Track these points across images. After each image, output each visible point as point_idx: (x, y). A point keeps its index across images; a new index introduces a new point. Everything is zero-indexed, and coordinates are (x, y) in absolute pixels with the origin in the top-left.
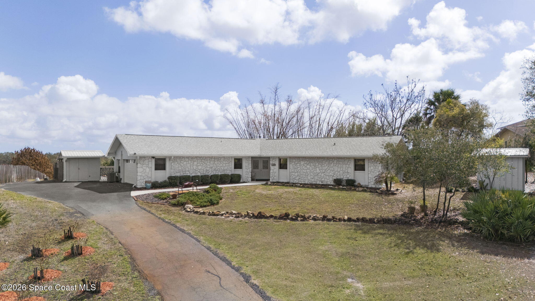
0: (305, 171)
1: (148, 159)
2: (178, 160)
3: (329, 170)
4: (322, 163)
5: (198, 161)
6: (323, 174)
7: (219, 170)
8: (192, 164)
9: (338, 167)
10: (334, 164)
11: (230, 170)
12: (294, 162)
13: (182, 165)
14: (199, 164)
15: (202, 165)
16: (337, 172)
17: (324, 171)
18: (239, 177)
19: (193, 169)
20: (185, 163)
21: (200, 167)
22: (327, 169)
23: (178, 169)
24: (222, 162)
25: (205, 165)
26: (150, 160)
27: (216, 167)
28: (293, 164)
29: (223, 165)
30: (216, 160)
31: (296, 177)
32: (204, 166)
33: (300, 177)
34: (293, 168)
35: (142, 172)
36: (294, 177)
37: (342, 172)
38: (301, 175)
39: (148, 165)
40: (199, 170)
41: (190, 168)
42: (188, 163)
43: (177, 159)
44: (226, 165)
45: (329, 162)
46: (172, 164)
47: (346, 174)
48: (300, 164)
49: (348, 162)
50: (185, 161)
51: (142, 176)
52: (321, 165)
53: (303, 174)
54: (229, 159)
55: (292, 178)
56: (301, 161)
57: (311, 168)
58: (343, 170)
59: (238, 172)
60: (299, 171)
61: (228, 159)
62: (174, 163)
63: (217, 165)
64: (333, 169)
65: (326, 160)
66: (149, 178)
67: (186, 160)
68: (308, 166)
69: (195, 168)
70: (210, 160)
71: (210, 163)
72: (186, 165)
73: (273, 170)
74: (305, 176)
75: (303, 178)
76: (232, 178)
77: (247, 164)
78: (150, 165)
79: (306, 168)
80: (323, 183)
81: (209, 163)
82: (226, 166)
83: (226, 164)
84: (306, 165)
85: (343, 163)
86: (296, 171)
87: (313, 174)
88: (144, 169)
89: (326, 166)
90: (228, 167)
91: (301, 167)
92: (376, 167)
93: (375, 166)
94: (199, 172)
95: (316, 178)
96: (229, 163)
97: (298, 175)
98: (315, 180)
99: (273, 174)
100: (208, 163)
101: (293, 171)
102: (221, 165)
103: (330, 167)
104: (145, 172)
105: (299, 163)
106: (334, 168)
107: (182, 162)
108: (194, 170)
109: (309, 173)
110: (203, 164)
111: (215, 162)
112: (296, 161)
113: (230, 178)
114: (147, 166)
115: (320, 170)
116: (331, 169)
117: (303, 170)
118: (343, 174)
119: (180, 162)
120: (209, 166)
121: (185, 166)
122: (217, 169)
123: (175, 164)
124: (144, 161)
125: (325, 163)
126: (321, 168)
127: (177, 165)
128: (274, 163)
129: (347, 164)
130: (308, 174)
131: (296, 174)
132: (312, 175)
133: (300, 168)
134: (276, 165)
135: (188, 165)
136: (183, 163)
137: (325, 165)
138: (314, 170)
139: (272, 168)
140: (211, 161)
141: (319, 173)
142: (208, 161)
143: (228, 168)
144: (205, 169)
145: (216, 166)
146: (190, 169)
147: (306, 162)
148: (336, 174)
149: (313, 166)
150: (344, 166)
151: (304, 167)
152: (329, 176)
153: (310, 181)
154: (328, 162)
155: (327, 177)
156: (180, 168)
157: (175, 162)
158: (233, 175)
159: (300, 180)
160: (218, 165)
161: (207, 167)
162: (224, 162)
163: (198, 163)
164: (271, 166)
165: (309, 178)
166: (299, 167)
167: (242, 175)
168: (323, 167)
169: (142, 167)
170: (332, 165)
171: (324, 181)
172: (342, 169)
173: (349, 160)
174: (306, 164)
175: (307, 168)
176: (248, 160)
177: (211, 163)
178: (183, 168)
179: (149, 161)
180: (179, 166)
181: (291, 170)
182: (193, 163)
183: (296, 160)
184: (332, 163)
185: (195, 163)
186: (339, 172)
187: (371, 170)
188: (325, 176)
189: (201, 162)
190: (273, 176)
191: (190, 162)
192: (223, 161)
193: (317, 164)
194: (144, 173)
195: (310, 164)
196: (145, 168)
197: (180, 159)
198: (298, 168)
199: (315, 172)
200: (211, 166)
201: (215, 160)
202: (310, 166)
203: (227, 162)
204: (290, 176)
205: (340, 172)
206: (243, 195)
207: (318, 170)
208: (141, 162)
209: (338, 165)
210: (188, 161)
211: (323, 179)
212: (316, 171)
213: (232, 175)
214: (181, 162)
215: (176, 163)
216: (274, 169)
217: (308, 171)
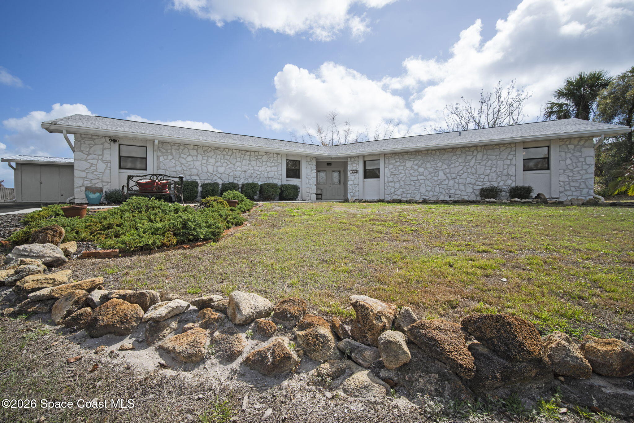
0: (416, 178)
1: (102, 144)
2: (174, 152)
3: (464, 172)
4: (450, 161)
5: (218, 156)
6: (451, 182)
7: (258, 177)
8: (205, 161)
9: (486, 166)
10: (476, 160)
11: (279, 179)
12: (393, 164)
13: (183, 161)
14: (218, 164)
15: (225, 165)
16: (483, 177)
17: (454, 176)
18: (296, 189)
19: (208, 172)
20: (189, 158)
21: (221, 170)
22: (462, 172)
23: (174, 169)
24: (264, 163)
25: (232, 166)
26: (107, 145)
27: (253, 171)
28: (391, 167)
29: (266, 168)
30: (253, 159)
31: (396, 190)
32: (230, 168)
33: (404, 190)
34: (391, 175)
35: (87, 169)
36: (393, 190)
37: (494, 174)
38: (406, 186)
39: (102, 155)
40: (219, 175)
41: (200, 169)
42: (197, 160)
43: (171, 149)
44: (273, 169)
45: (466, 158)
46: (161, 159)
47: (504, 178)
48: (405, 166)
49: (509, 154)
50: (190, 155)
51: (86, 177)
52: (449, 166)
53: (411, 184)
54: (278, 160)
55: (389, 193)
56: (407, 162)
57: (427, 172)
58: (497, 171)
59: (293, 182)
60: (403, 179)
61: (275, 159)
62: (165, 157)
63: (255, 168)
64: (474, 171)
65: (458, 156)
66: (106, 184)
67: (192, 154)
68: (421, 170)
69: (211, 171)
70: (241, 157)
71: (242, 163)
72: (192, 163)
73: (353, 181)
74: (414, 188)
75: (411, 191)
76: (282, 192)
77: (309, 171)
78: (107, 157)
79: (418, 174)
80: (452, 199)
81: (240, 164)
82: (271, 171)
83: (271, 167)
84: (416, 167)
85: (498, 157)
86: (396, 180)
87: (431, 183)
88: (92, 165)
89: (459, 165)
90: (276, 173)
91: (406, 171)
92: (578, 159)
93: (576, 156)
94: (220, 178)
95: (437, 189)
96: (277, 166)
97: (400, 187)
98: (436, 194)
99: (354, 188)
100: (238, 164)
101: (391, 179)
102: (263, 168)
103: (468, 167)
104: (96, 170)
105: (403, 164)
106: (476, 169)
107: (182, 155)
108: (210, 175)
109: (422, 181)
110: (228, 165)
111: (252, 163)
112: (396, 162)
113: (279, 191)
114: (100, 157)
115: (445, 175)
116: (469, 171)
117: (412, 178)
118: (497, 178)
119: (178, 156)
120: (239, 169)
121: (190, 165)
122: (255, 175)
123: (167, 159)
124: (91, 148)
125: (457, 161)
126: (448, 170)
127: (173, 161)
128: (354, 169)
129: (507, 159)
130: (421, 184)
131: (397, 185)
132: (429, 184)
133: (405, 173)
134: (359, 172)
135: (198, 164)
136: (185, 159)
137: (457, 165)
138: (433, 175)
139: (351, 177)
140: (243, 159)
141: (445, 180)
142: (238, 159)
143: (275, 175)
144: (232, 174)
145: (253, 169)
146: (200, 172)
147: (416, 162)
148: (482, 180)
149: (431, 167)
150: (500, 163)
151: (412, 171)
152: (465, 184)
153: (424, 195)
154: (464, 158)
155: (462, 187)
156: (179, 169)
157: (167, 156)
158: (284, 186)
159: (404, 195)
160: (258, 168)
161: (236, 171)
162: (268, 163)
163: (216, 162)
164: (349, 174)
165: (423, 190)
166: (403, 172)
167: (300, 187)
168: (451, 169)
169: (86, 160)
170: (472, 163)
171: (454, 194)
172: (494, 169)
173: (511, 151)
174: (416, 165)
175: (419, 172)
176: (310, 163)
177: (244, 163)
178: (185, 168)
179: (106, 149)
180: (177, 163)
181: (386, 178)
182: (207, 161)
183: (397, 160)
184: (471, 159)
185: (212, 161)
186: (488, 175)
187: (567, 166)
188: (456, 184)
189: (224, 159)
190: (354, 191)
191: (200, 157)
192: (267, 161)
193: (440, 164)
194: (92, 173)
195: (424, 164)
196: (94, 162)
197: (178, 150)
198: (401, 173)
199: (436, 178)
200: (244, 168)
201: (251, 159)
202: (426, 168)
203: (273, 164)
204: (385, 189)
205: (491, 174)
206: (305, 215)
207: (441, 175)
208: (82, 149)
209: (485, 161)
210: (197, 156)
211: (452, 191)
212: (438, 177)
213: (282, 185)
214: (180, 157)
215: (170, 157)
216: (355, 178)
217: (420, 177)
